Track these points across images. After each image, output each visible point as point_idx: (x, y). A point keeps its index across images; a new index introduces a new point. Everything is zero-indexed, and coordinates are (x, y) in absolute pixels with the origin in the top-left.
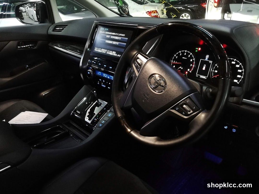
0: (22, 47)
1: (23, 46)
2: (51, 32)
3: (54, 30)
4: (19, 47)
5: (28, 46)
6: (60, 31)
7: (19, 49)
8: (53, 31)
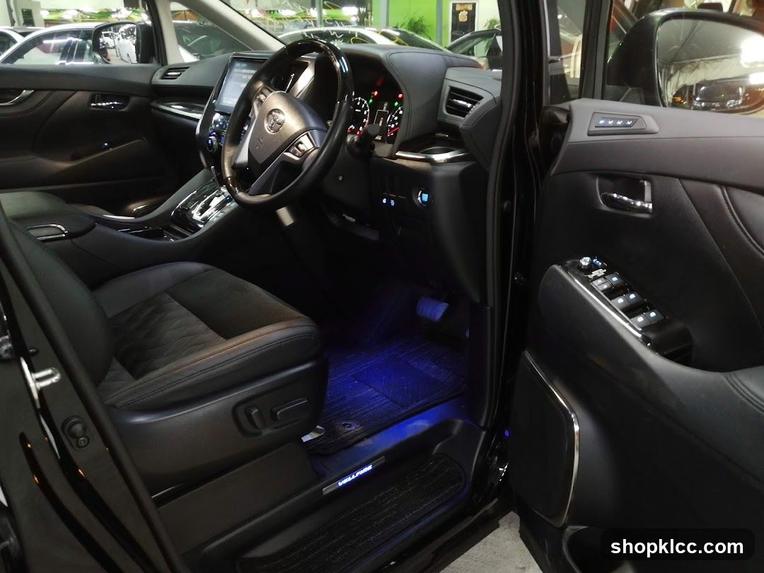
0: (99, 104)
1: (101, 102)
2: (157, 80)
3: (165, 76)
4: (93, 104)
5: (111, 103)
6: (174, 78)
7: (92, 109)
8: (162, 78)
